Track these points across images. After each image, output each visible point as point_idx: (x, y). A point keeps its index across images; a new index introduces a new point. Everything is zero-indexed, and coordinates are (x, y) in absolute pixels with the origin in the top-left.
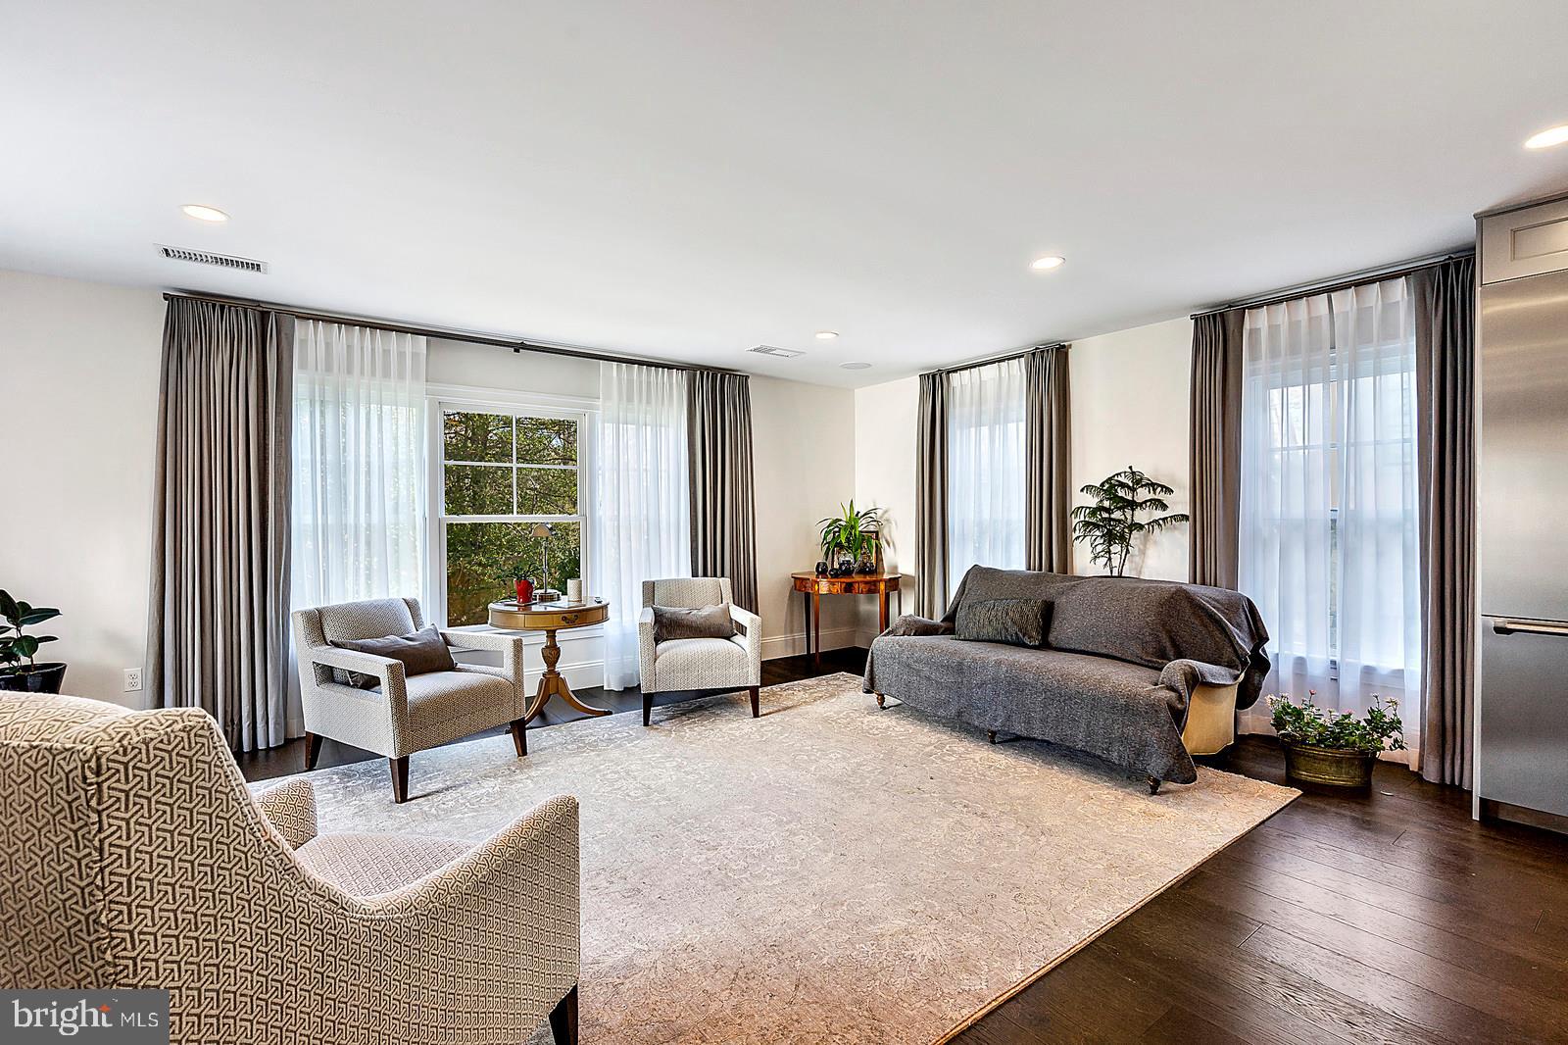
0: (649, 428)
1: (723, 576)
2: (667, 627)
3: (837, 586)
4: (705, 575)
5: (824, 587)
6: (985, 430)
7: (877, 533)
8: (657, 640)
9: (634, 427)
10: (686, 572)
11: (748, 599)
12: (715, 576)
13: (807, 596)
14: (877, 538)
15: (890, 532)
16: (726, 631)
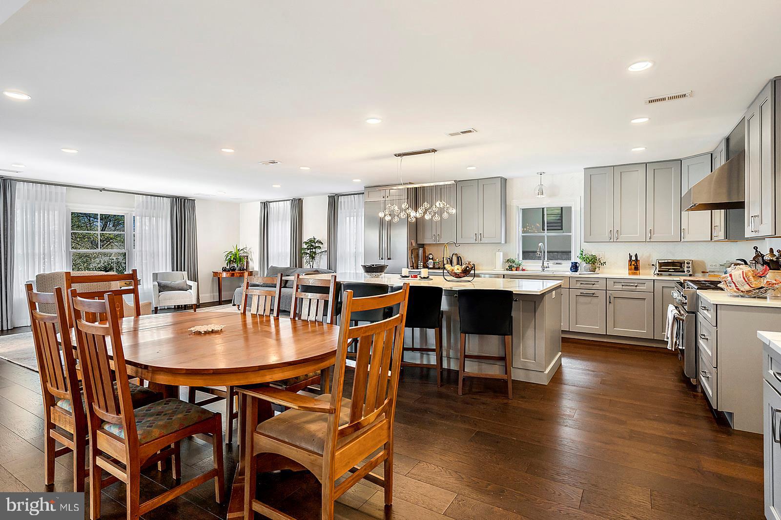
0: (154, 218)
1: (184, 271)
2: (163, 288)
3: (229, 274)
4: (177, 270)
5: (224, 275)
6: (280, 222)
7: (247, 256)
8: (159, 292)
9: (148, 218)
10: (169, 270)
11: (194, 277)
12: (181, 271)
13: (219, 278)
14: (247, 258)
15: (251, 256)
16: (186, 288)
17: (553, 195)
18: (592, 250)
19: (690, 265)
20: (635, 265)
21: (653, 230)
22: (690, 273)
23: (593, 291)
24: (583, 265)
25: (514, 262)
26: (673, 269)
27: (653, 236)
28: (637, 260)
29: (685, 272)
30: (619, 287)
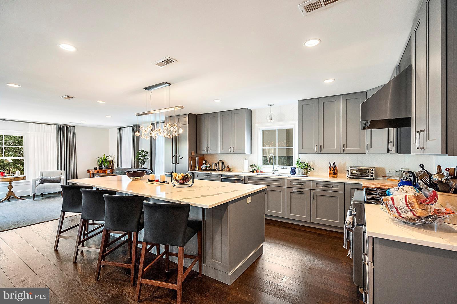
2: (43, 181)
4: (61, 170)
8: (40, 184)
13: (91, 174)
14: (112, 161)
17: (280, 120)
18: (305, 158)
19: (373, 171)
20: (334, 171)
21: (346, 145)
22: (374, 177)
23: (302, 190)
24: (298, 170)
25: (255, 166)
26: (360, 174)
27: (346, 150)
28: (335, 167)
29: (369, 176)
30: (320, 187)
